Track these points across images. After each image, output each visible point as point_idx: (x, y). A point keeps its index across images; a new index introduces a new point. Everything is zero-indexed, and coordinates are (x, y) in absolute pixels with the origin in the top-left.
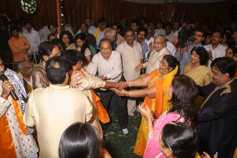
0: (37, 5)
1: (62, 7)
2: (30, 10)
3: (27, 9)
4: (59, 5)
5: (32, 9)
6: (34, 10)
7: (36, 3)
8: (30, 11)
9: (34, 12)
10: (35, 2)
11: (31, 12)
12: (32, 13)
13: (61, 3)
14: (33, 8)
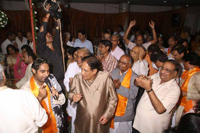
0: (8, 18)
1: (37, 20)
2: (1, 23)
4: (33, 18)
6: (5, 23)
7: (6, 17)
8: (1, 25)
9: (5, 25)
10: (6, 15)
12: (3, 26)
13: (35, 16)
14: (4, 22)
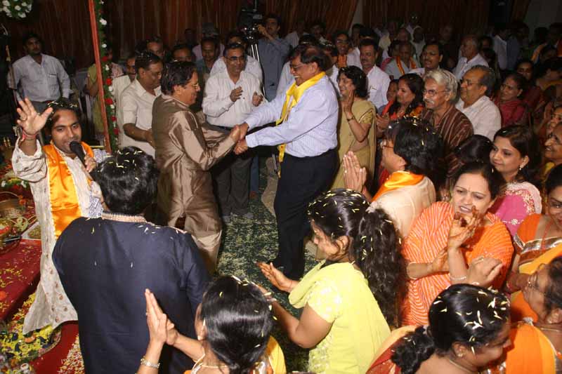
2: (18, 8)
3: (8, 7)
5: (21, 6)
6: (26, 8)
8: (18, 11)
9: (26, 14)
11: (19, 14)
12: (23, 16)
14: (24, 4)
